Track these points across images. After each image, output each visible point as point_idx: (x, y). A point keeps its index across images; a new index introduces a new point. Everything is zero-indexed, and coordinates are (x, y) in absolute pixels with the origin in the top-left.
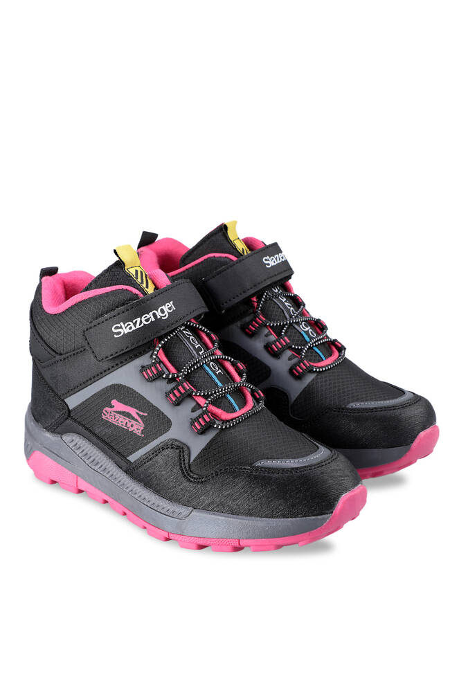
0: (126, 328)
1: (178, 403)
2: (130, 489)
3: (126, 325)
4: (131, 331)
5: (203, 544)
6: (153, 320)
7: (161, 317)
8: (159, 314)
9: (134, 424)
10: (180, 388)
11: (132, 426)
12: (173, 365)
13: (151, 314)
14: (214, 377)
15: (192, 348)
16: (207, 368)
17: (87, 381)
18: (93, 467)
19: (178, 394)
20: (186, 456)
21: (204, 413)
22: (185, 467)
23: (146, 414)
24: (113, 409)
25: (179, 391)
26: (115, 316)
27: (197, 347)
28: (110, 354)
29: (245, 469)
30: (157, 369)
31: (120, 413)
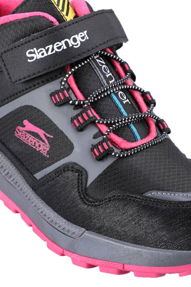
0: (38, 53)
1: (81, 129)
2: (34, 204)
3: (39, 51)
4: (43, 57)
5: (92, 264)
6: (65, 48)
7: (73, 45)
8: (71, 42)
9: (42, 145)
10: (84, 114)
11: (40, 146)
12: (81, 92)
13: (63, 42)
14: (120, 106)
15: (102, 76)
16: (115, 98)
17: (5, 100)
18: (7, 179)
19: (81, 121)
20: (83, 180)
21: (104, 140)
22: (82, 190)
23: (52, 137)
24: (25, 129)
25: (83, 118)
26: (29, 42)
27: (107, 76)
28: (23, 77)
29: (136, 197)
30: (64, 95)
31: (30, 132)
